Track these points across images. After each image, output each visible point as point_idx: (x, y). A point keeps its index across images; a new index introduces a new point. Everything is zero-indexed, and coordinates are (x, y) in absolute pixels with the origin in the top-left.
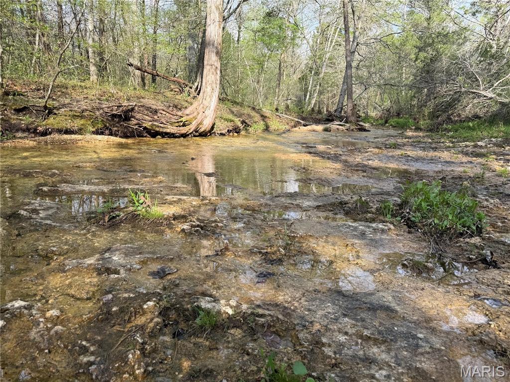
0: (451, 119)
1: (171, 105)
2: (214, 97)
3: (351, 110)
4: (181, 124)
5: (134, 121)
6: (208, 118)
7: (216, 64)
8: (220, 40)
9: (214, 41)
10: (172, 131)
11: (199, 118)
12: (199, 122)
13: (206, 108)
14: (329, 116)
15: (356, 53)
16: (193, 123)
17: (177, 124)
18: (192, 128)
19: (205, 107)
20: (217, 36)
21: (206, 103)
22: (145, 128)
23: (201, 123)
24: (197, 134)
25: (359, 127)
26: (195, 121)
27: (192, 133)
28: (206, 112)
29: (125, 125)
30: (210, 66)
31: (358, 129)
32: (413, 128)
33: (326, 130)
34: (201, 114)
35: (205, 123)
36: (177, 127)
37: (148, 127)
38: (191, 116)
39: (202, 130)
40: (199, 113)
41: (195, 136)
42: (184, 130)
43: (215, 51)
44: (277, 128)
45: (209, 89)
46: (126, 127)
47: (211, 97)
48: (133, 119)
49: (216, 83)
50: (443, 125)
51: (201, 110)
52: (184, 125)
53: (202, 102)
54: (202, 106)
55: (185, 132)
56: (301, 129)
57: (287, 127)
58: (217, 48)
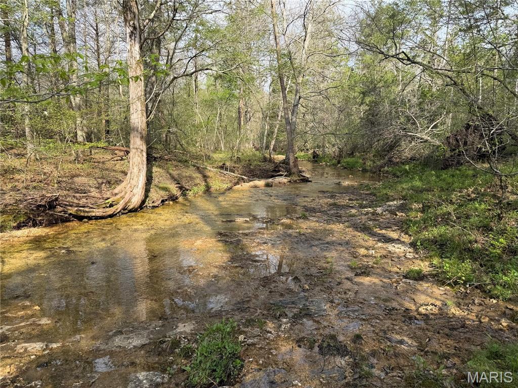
0: (392, 161)
1: (105, 181)
2: (141, 176)
3: (293, 162)
4: (108, 206)
5: (59, 209)
6: (136, 196)
7: (141, 147)
8: (144, 126)
9: (138, 128)
10: (98, 214)
11: (127, 197)
12: (127, 201)
13: (132, 188)
14: (275, 168)
15: (299, 105)
16: (121, 203)
17: (104, 206)
18: (120, 207)
19: (133, 186)
20: (140, 123)
21: (133, 182)
22: (70, 214)
23: (129, 201)
24: (127, 211)
25: (302, 178)
26: (122, 201)
27: (120, 211)
28: (134, 191)
29: (50, 213)
30: (136, 150)
31: (301, 180)
32: (361, 169)
33: (268, 185)
34: (129, 193)
35: (133, 200)
36: (104, 208)
37: (74, 213)
38: (118, 197)
39: (131, 207)
40: (126, 193)
41: (123, 214)
42: (110, 211)
43: (139, 136)
44: (218, 188)
45: (136, 170)
46: (52, 215)
47: (138, 177)
48: (58, 207)
49: (142, 163)
50: (384, 168)
51: (128, 189)
52: (111, 206)
53: (130, 182)
54: (129, 185)
55: (112, 213)
56: (243, 186)
57: (229, 185)
58: (141, 133)
